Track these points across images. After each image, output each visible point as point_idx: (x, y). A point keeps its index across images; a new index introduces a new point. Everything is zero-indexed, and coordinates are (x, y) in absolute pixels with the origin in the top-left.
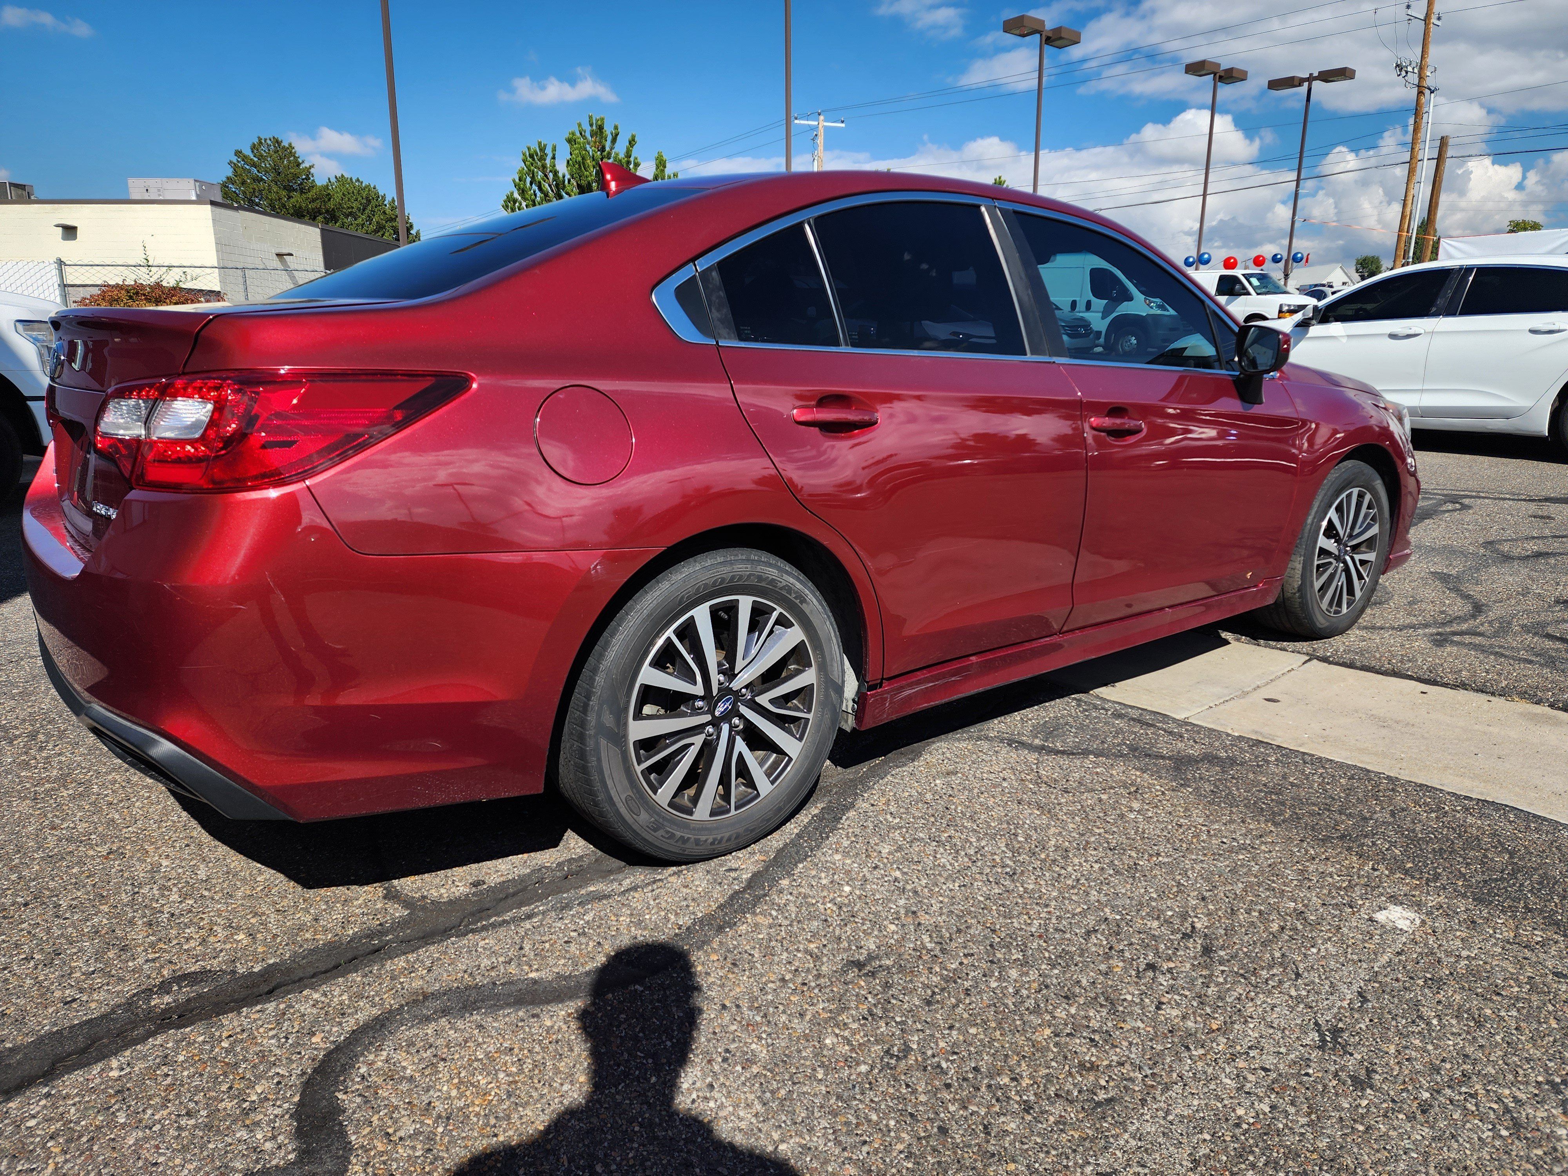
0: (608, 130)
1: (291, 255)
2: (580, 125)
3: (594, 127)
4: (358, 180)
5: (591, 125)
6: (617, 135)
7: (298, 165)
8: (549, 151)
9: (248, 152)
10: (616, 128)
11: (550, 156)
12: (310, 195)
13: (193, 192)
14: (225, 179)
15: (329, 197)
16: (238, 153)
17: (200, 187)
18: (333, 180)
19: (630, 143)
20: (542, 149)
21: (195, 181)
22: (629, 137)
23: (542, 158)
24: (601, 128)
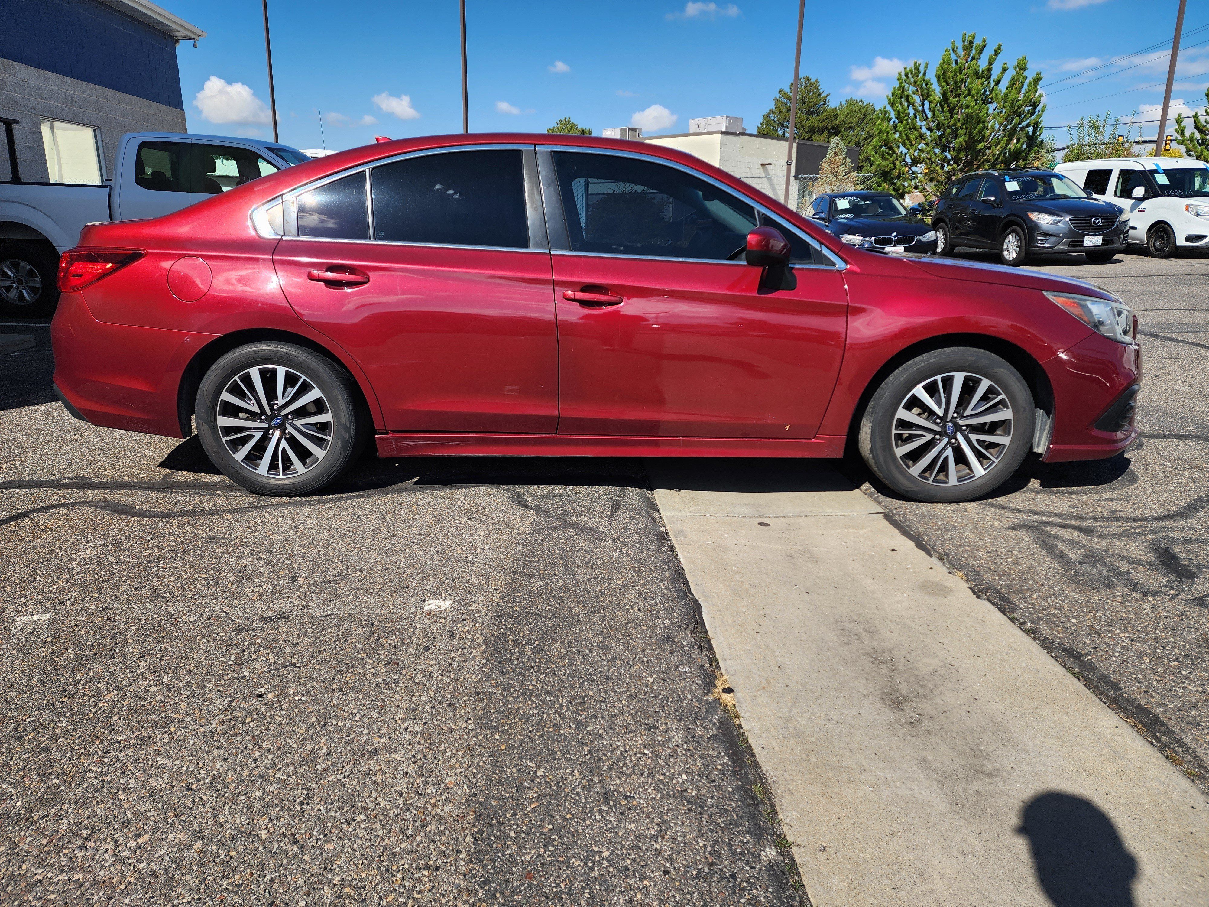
0: (978, 42)
1: (770, 164)
2: (954, 43)
3: (966, 43)
4: (861, 101)
5: (964, 41)
6: (984, 46)
7: (820, 94)
8: (922, 68)
9: (787, 90)
10: (984, 40)
11: (922, 72)
12: (822, 117)
13: (724, 125)
14: (768, 111)
15: (836, 117)
16: (781, 91)
17: (729, 121)
18: (844, 103)
19: (996, 51)
20: (917, 68)
21: (727, 117)
22: (996, 47)
23: (915, 75)
24: (971, 43)
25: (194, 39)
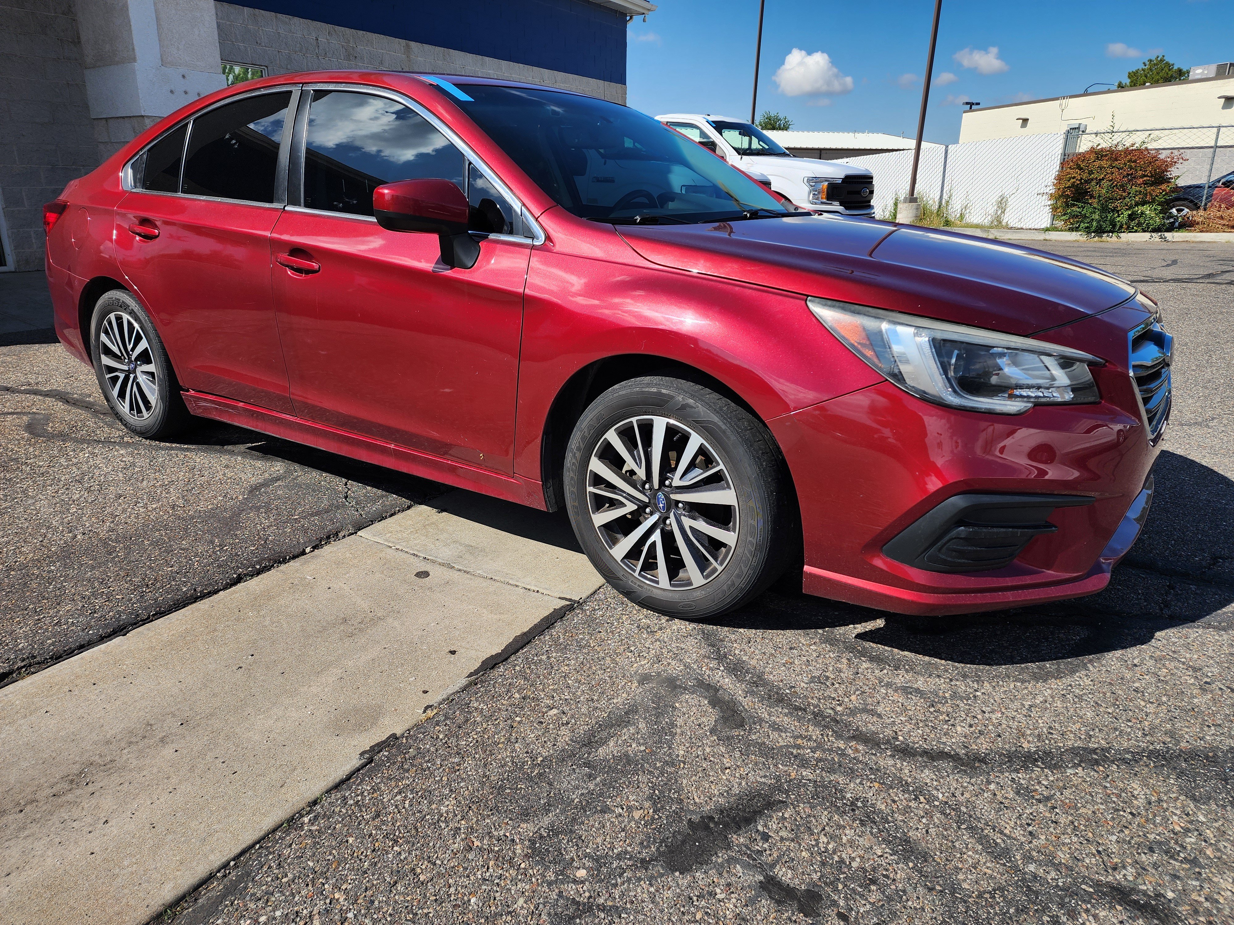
25: (643, 14)
